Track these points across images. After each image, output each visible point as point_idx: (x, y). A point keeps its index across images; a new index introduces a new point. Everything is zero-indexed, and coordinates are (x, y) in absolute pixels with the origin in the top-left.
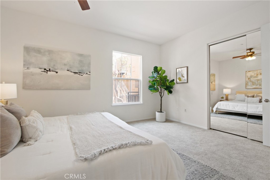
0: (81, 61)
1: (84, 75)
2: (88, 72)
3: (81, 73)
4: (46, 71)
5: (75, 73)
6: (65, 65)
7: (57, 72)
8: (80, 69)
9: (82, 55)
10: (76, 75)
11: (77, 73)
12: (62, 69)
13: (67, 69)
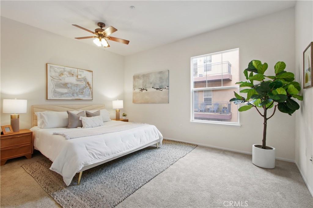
0: (161, 78)
1: (164, 90)
2: (166, 87)
3: (161, 88)
4: (142, 90)
5: (157, 89)
6: (151, 83)
7: (147, 90)
8: (160, 85)
9: (162, 72)
10: (158, 91)
11: (158, 89)
12: (149, 87)
13: (152, 87)
